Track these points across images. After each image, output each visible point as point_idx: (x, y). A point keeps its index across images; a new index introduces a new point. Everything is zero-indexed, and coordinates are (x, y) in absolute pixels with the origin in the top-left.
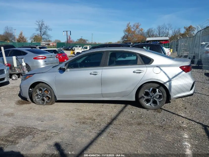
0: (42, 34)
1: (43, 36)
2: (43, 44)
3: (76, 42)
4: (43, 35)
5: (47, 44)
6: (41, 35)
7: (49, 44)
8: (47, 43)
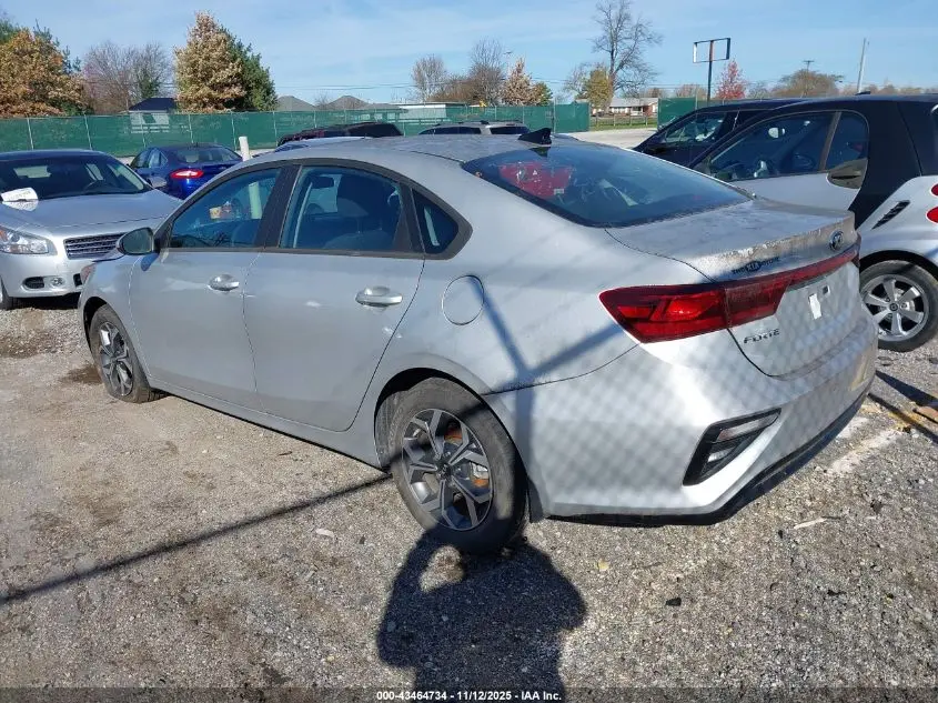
0: (617, 63)
1: (620, 72)
2: (622, 110)
3: (774, 90)
4: (621, 66)
5: (639, 108)
6: (612, 70)
7: (646, 108)
8: (636, 103)
